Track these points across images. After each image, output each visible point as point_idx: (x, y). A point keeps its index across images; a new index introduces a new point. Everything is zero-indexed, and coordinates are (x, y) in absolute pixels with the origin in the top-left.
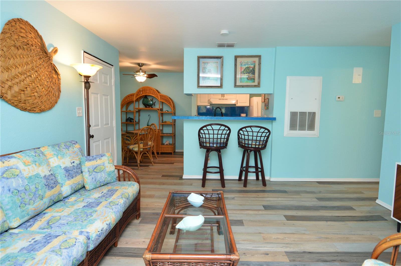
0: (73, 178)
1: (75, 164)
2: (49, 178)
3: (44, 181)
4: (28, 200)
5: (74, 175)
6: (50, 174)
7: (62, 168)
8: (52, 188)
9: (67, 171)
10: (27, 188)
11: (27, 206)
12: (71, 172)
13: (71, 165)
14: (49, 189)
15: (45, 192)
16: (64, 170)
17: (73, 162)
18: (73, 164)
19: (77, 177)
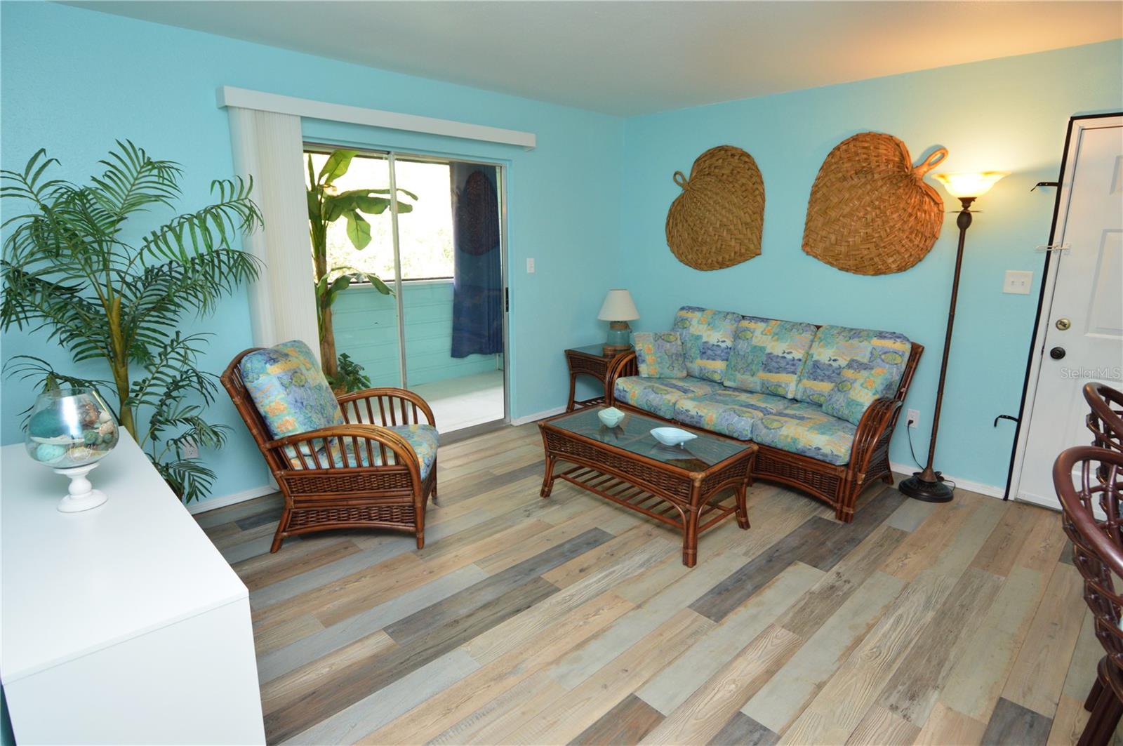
0: (815, 380)
1: (835, 365)
2: (773, 358)
3: (764, 358)
4: (740, 367)
5: (820, 378)
6: (781, 355)
7: (813, 359)
8: (770, 371)
9: (814, 367)
10: (746, 355)
11: (737, 373)
12: (819, 371)
13: (827, 362)
14: (764, 370)
15: (758, 370)
16: (812, 363)
17: (835, 360)
18: (832, 362)
19: (822, 383)
